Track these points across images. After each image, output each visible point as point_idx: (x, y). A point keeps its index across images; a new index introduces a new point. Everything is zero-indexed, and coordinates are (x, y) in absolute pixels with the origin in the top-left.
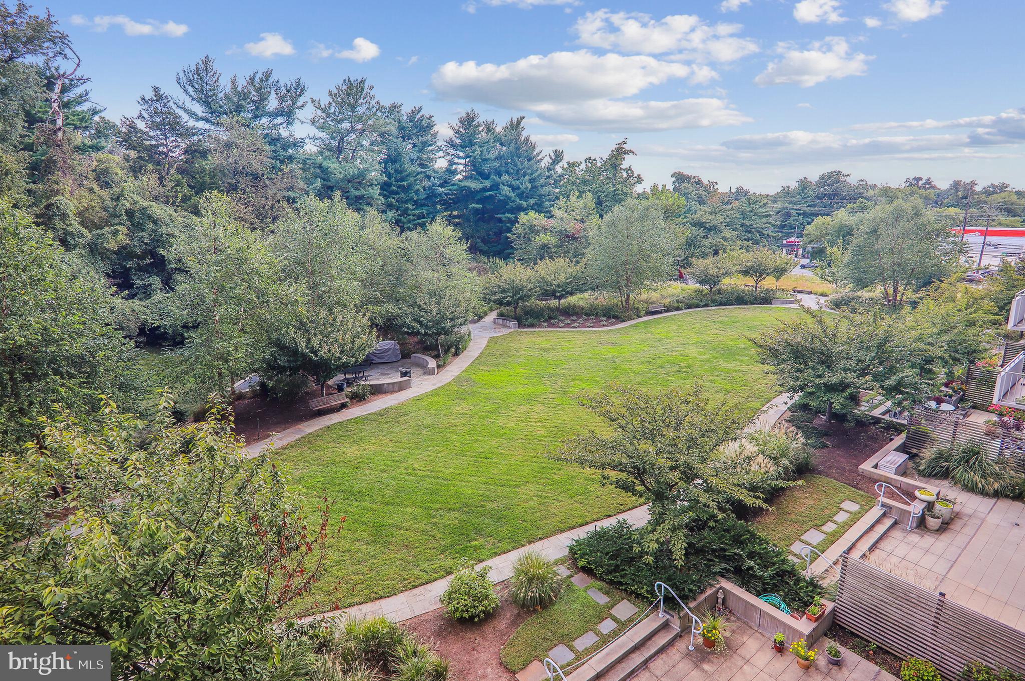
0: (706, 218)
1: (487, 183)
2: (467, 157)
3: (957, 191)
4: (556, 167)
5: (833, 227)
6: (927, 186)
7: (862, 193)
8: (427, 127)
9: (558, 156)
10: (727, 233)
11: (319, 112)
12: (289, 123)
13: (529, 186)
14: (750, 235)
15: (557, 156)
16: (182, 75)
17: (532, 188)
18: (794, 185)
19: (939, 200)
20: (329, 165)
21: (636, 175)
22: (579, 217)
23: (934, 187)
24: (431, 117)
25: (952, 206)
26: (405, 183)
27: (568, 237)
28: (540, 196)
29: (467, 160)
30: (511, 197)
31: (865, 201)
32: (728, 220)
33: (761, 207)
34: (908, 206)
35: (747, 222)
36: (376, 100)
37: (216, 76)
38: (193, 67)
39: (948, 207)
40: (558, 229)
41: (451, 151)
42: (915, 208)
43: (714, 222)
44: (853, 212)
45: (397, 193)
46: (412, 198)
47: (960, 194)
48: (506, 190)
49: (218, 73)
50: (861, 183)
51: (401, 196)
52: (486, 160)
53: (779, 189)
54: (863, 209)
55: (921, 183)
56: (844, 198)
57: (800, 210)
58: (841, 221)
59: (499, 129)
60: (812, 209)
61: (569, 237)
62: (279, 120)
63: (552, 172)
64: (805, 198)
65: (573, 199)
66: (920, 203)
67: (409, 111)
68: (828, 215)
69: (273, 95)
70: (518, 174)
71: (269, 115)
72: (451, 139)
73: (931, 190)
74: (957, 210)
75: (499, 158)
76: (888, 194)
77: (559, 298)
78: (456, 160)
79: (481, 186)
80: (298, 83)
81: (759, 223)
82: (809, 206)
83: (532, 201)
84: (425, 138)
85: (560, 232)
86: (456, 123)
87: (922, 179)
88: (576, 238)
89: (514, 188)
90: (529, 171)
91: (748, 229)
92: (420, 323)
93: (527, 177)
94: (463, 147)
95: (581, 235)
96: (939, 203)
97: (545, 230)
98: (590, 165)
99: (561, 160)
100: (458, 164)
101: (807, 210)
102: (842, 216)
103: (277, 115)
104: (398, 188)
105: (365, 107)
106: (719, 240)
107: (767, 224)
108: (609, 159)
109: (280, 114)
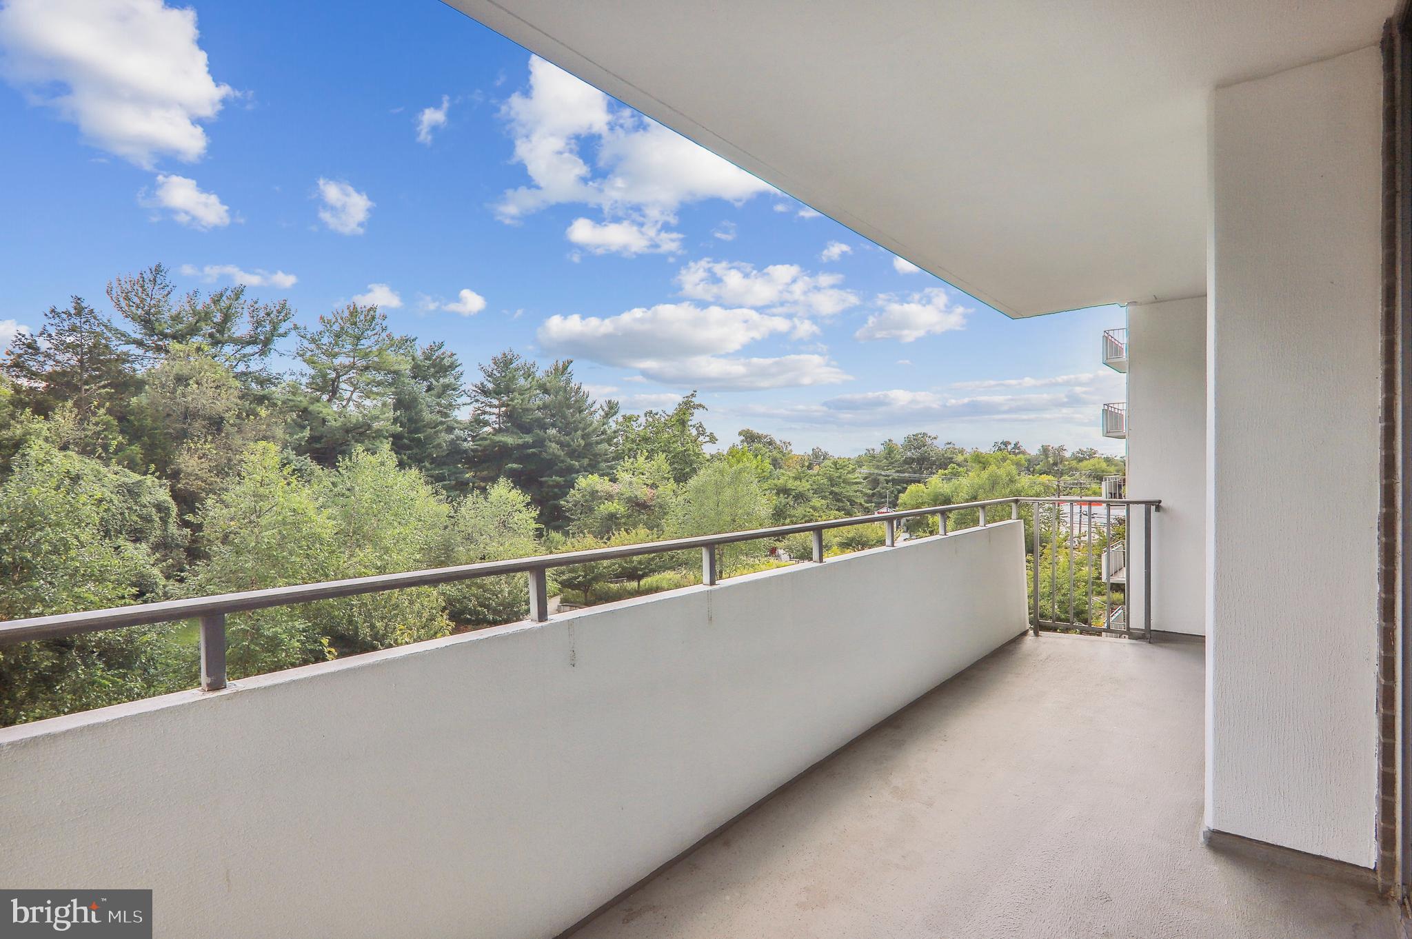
0: (791, 484)
1: (528, 439)
2: (502, 405)
3: (1047, 456)
4: (610, 420)
5: (929, 495)
6: (1017, 451)
7: (952, 458)
8: (449, 367)
9: (612, 409)
10: (817, 502)
11: (306, 343)
12: (263, 353)
13: (582, 443)
14: (841, 504)
15: (610, 408)
16: (115, 284)
17: (586, 445)
18: (879, 449)
19: (1030, 467)
20: (320, 409)
21: (708, 434)
22: (650, 482)
23: (1023, 453)
24: (453, 355)
25: (1044, 473)
26: (421, 436)
27: (638, 504)
28: (595, 455)
29: (503, 409)
30: (560, 456)
31: (956, 467)
32: (815, 487)
33: (849, 473)
34: (1001, 472)
35: (835, 489)
36: (388, 332)
37: (168, 289)
38: (136, 276)
39: (1041, 474)
40: (627, 495)
41: (482, 398)
42: (1009, 474)
43: (800, 489)
44: (948, 479)
45: (408, 448)
46: (430, 455)
47: (1051, 460)
48: (554, 447)
49: (171, 286)
50: (948, 446)
51: (414, 451)
52: (527, 410)
53: (863, 453)
54: (956, 475)
55: (1009, 447)
56: (933, 463)
57: (889, 476)
58: (934, 489)
59: (540, 374)
60: (901, 475)
61: (639, 506)
62: (249, 350)
63: (606, 426)
64: (892, 463)
65: (641, 459)
66: (1013, 469)
67: (426, 346)
68: (919, 482)
69: (246, 317)
70: (567, 428)
71: (235, 341)
72: (482, 384)
73: (1020, 456)
74: (1050, 477)
75: (545, 407)
76: (981, 461)
77: (639, 578)
78: (488, 409)
79: (520, 441)
80: (284, 306)
81: (849, 491)
82: (898, 472)
83: (586, 462)
84: (446, 380)
85: (629, 500)
86: (489, 364)
87: (1010, 444)
88: (648, 506)
89: (562, 445)
90: (581, 425)
91: (837, 497)
92: (488, 607)
93: (579, 433)
94: (497, 393)
95: (653, 503)
96: (1032, 469)
97: (610, 497)
98: (651, 420)
99: (616, 413)
100: (490, 414)
101: (896, 476)
102: (936, 482)
103: (249, 343)
104: (410, 441)
105: (373, 339)
106: (808, 510)
107: (858, 490)
108: (676, 414)
109: (253, 341)
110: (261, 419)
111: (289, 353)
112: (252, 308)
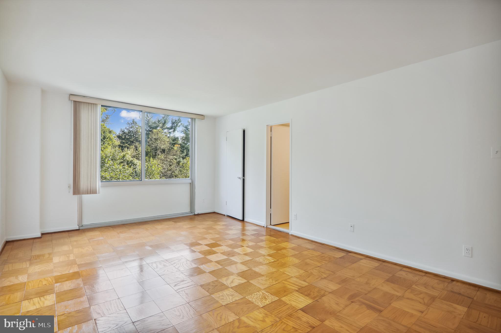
12: (174, 131)
62: (170, 131)
69: (170, 122)
71: (168, 128)
109: (171, 128)
110: (174, 150)
111: (180, 131)
112: (172, 120)
